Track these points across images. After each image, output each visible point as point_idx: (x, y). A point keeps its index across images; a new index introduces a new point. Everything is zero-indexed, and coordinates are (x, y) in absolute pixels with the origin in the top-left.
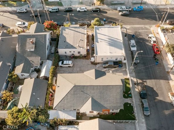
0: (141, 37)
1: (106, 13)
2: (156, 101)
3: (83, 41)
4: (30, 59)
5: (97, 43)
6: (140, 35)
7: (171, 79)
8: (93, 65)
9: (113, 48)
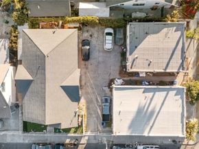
3: (149, 65)
5: (143, 90)
8: (108, 82)
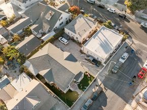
0: (139, 56)
1: (129, 22)
2: (100, 108)
3: (85, 31)
4: (44, 24)
5: (93, 38)
6: (140, 54)
7: (130, 104)
9: (101, 49)
